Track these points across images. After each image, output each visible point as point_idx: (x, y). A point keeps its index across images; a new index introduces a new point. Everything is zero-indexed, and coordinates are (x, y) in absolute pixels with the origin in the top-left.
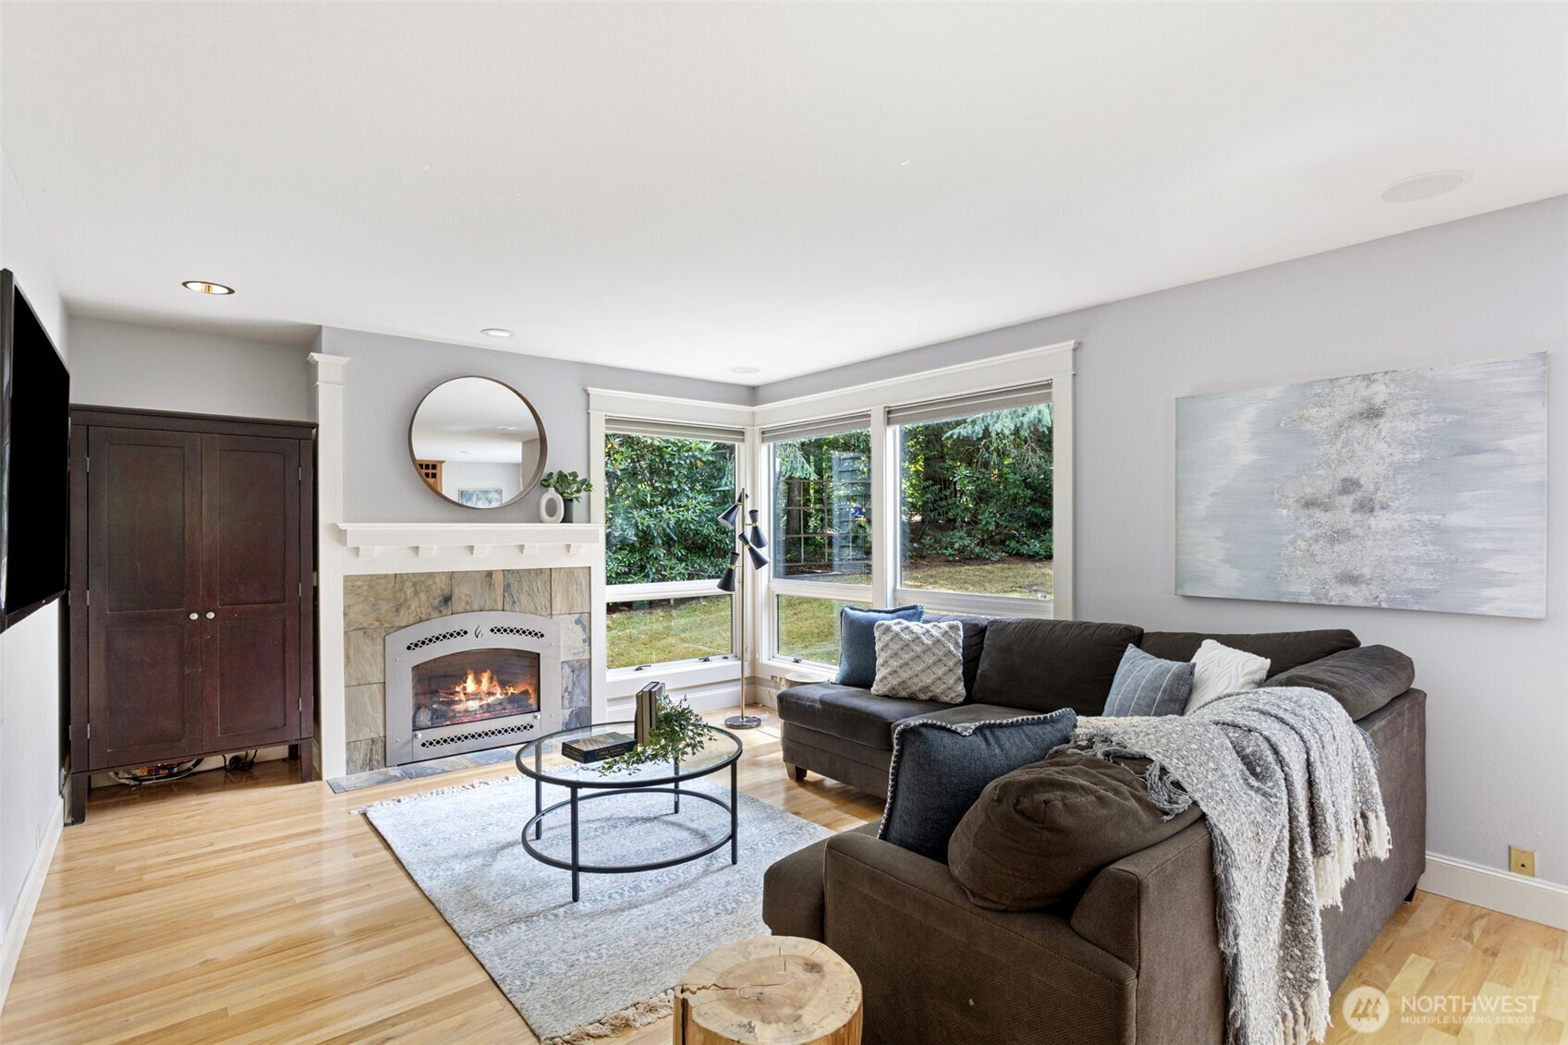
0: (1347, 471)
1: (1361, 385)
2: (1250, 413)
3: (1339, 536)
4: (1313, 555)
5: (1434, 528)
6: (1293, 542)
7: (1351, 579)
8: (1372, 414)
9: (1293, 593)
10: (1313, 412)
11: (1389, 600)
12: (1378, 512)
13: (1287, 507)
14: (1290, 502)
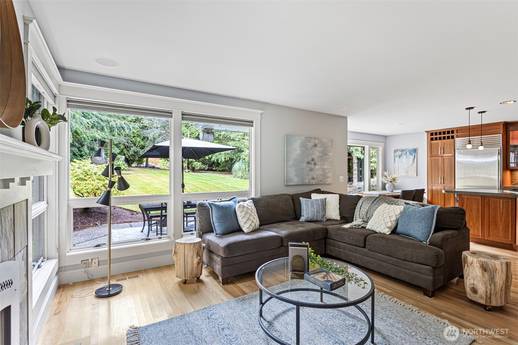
0: (312, 157)
1: (314, 139)
2: (299, 142)
3: (311, 170)
4: (308, 174)
5: (322, 168)
6: (306, 171)
7: (313, 179)
8: (315, 145)
9: (305, 182)
10: (308, 143)
11: (318, 182)
12: (317, 165)
13: (305, 164)
14: (305, 162)
